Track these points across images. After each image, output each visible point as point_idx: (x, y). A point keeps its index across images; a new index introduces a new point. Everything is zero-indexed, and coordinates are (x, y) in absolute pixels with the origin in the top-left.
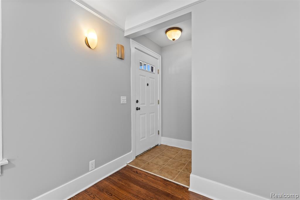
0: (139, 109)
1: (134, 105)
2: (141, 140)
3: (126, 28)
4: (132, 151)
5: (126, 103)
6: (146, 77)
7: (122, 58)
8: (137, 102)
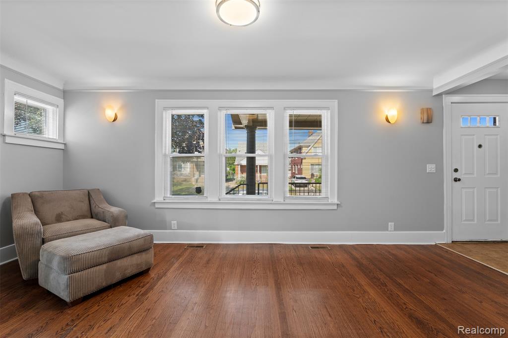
0: (459, 181)
1: (448, 175)
2: (463, 222)
3: (435, 87)
4: (444, 231)
5: (435, 172)
6: (475, 137)
7: (429, 121)
8: (456, 170)
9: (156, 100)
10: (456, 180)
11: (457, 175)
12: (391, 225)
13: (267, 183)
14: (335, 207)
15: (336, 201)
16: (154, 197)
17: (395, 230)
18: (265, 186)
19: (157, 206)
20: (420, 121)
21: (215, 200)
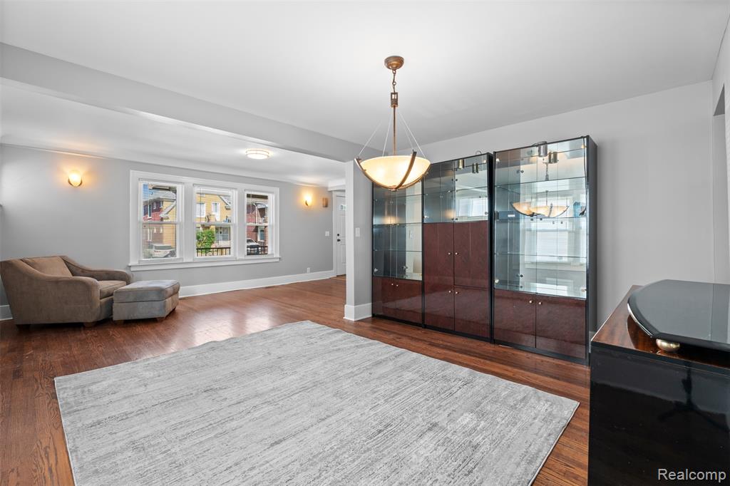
1: (335, 238)
2: (341, 264)
4: (333, 270)
5: (329, 236)
7: (326, 206)
8: (338, 235)
9: (131, 171)
10: (339, 240)
11: (338, 238)
12: (308, 269)
13: (230, 248)
14: (278, 260)
15: (278, 256)
16: (129, 262)
17: (311, 271)
18: (228, 250)
19: (132, 269)
20: (322, 205)
21: (191, 260)
